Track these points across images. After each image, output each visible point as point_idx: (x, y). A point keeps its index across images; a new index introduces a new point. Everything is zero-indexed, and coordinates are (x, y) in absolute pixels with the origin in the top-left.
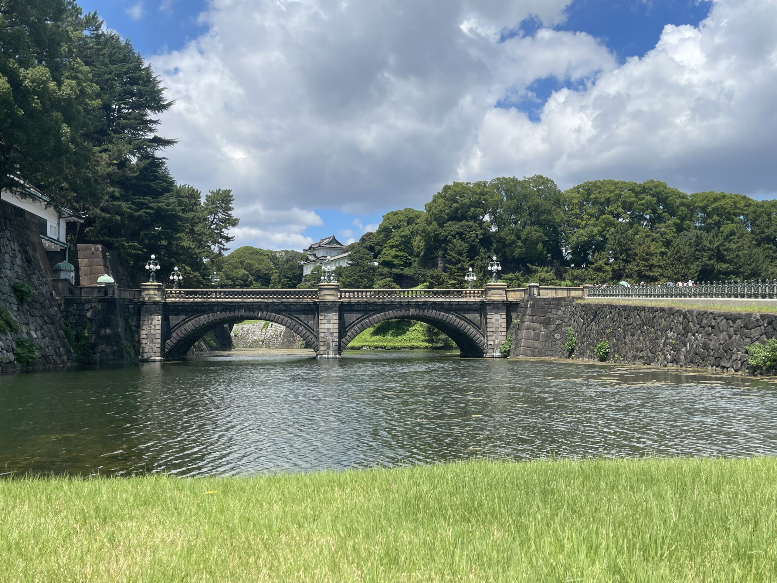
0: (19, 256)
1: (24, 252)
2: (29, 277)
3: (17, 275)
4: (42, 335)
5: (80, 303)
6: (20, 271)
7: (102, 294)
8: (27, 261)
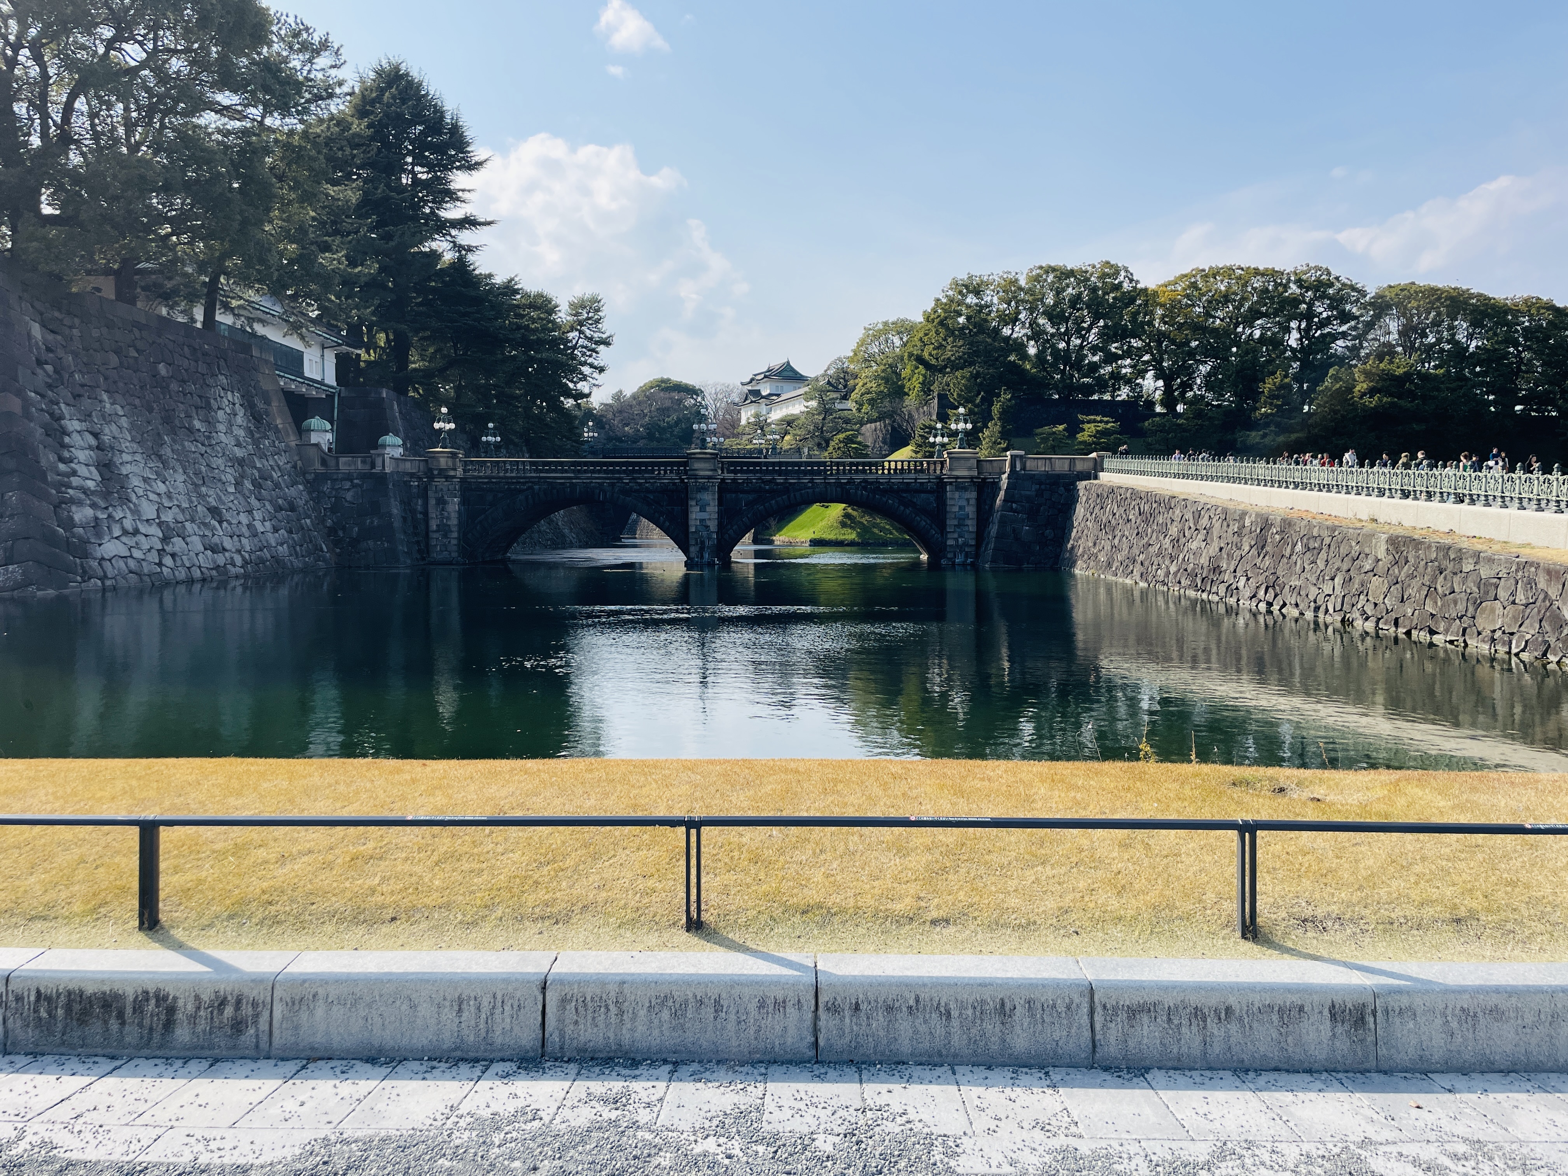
0: (241, 412)
1: (249, 406)
2: (256, 443)
3: (238, 440)
4: (274, 527)
5: (336, 480)
6: (241, 433)
7: (368, 467)
8: (254, 418)
